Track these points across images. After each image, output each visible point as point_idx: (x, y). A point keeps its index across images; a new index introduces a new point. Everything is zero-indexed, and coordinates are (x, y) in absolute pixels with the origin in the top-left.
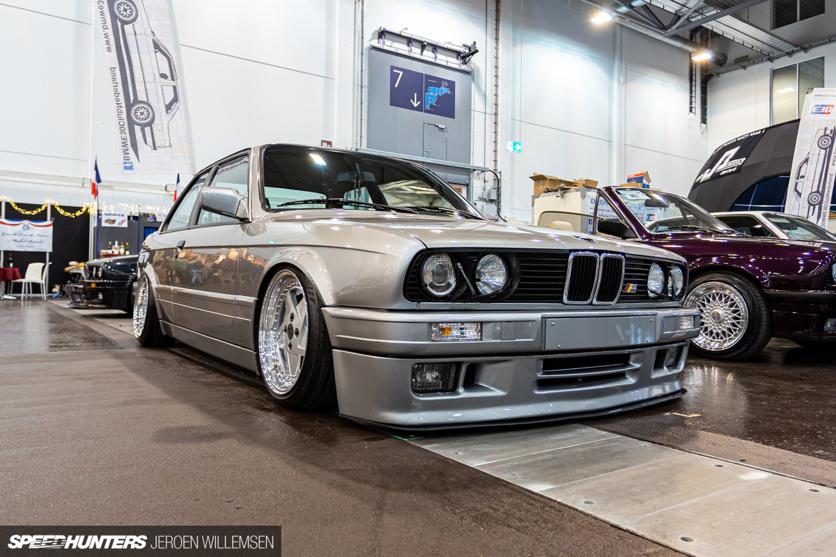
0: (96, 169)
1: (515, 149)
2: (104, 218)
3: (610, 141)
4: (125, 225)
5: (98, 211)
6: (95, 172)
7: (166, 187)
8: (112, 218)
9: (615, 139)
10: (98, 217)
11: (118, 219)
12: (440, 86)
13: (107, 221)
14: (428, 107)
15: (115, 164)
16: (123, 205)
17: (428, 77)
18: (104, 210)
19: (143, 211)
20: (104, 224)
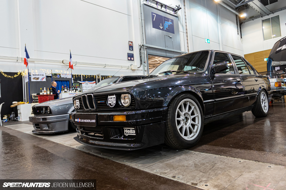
0: (26, 51)
1: (208, 42)
2: (32, 77)
3: (219, 44)
4: (45, 80)
5: (29, 73)
6: (25, 52)
7: (63, 61)
8: (37, 77)
9: (221, 43)
10: (29, 77)
11: (41, 77)
12: (169, 21)
13: (34, 78)
14: (165, 29)
15: (35, 50)
16: (43, 70)
17: (165, 17)
18: (32, 73)
19: (54, 73)
20: (32, 80)
